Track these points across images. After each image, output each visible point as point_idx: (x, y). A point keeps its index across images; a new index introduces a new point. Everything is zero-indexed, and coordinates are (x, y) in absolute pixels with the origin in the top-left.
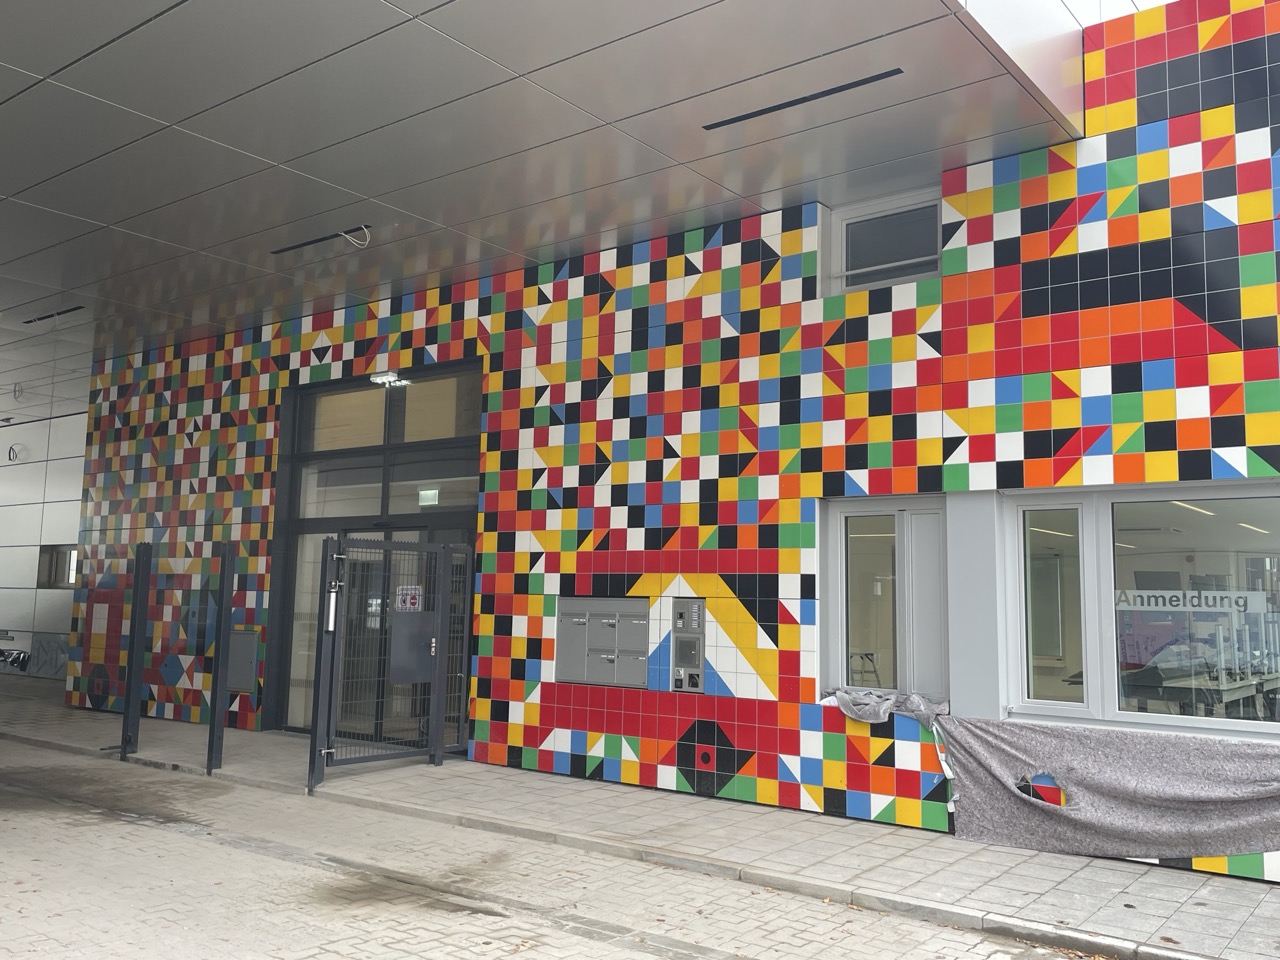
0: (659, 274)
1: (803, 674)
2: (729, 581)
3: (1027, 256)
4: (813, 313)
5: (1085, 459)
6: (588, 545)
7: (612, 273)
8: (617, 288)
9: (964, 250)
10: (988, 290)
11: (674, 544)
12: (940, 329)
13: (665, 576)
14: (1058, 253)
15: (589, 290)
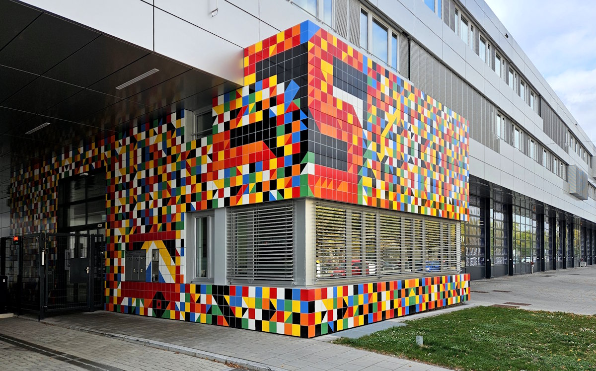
0: (147, 136)
1: (181, 274)
2: (164, 242)
3: (231, 127)
4: (183, 148)
5: (243, 195)
6: (132, 233)
7: (137, 135)
8: (138, 141)
9: (217, 125)
10: (222, 140)
11: (152, 231)
12: (212, 153)
13: (150, 242)
14: (238, 127)
15: (131, 142)
